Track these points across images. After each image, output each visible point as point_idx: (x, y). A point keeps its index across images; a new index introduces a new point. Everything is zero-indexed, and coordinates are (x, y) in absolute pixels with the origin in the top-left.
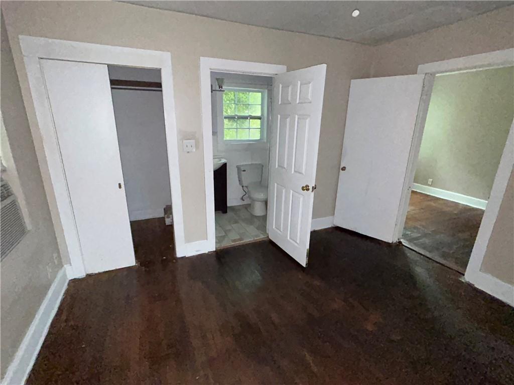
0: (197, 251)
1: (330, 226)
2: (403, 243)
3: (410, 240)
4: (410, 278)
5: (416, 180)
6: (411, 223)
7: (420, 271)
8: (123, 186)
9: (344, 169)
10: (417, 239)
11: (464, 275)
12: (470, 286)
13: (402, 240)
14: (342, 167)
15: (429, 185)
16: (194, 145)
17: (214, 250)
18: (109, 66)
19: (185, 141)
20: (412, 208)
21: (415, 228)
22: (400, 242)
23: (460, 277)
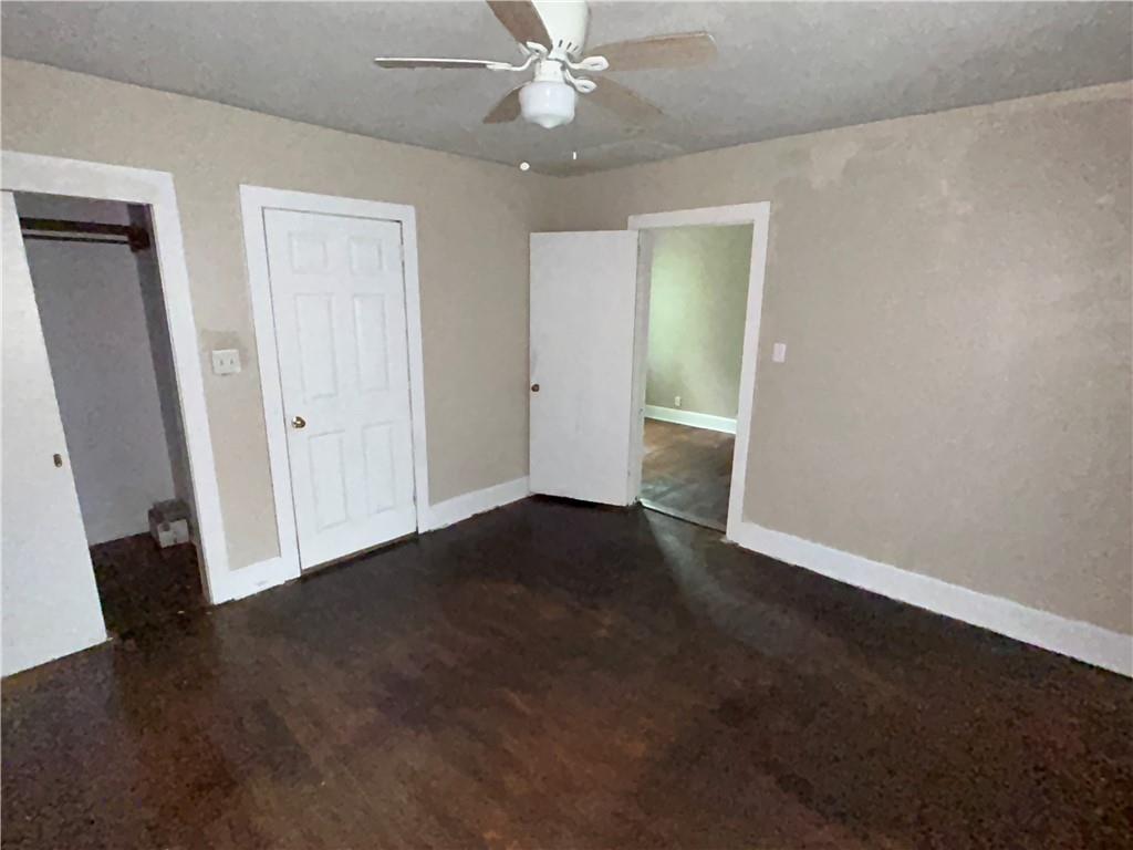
0: (260, 584)
1: (523, 496)
2: (645, 505)
3: (654, 498)
4: (655, 553)
5: (649, 401)
6: (653, 473)
7: (670, 540)
8: (66, 460)
9: (536, 388)
10: (663, 494)
11: (725, 533)
12: (734, 546)
13: (641, 500)
14: (532, 385)
15: (678, 408)
16: (236, 359)
17: (299, 575)
18: (17, 195)
19: (216, 352)
20: (654, 448)
21: (661, 478)
22: (640, 503)
23: (720, 537)
